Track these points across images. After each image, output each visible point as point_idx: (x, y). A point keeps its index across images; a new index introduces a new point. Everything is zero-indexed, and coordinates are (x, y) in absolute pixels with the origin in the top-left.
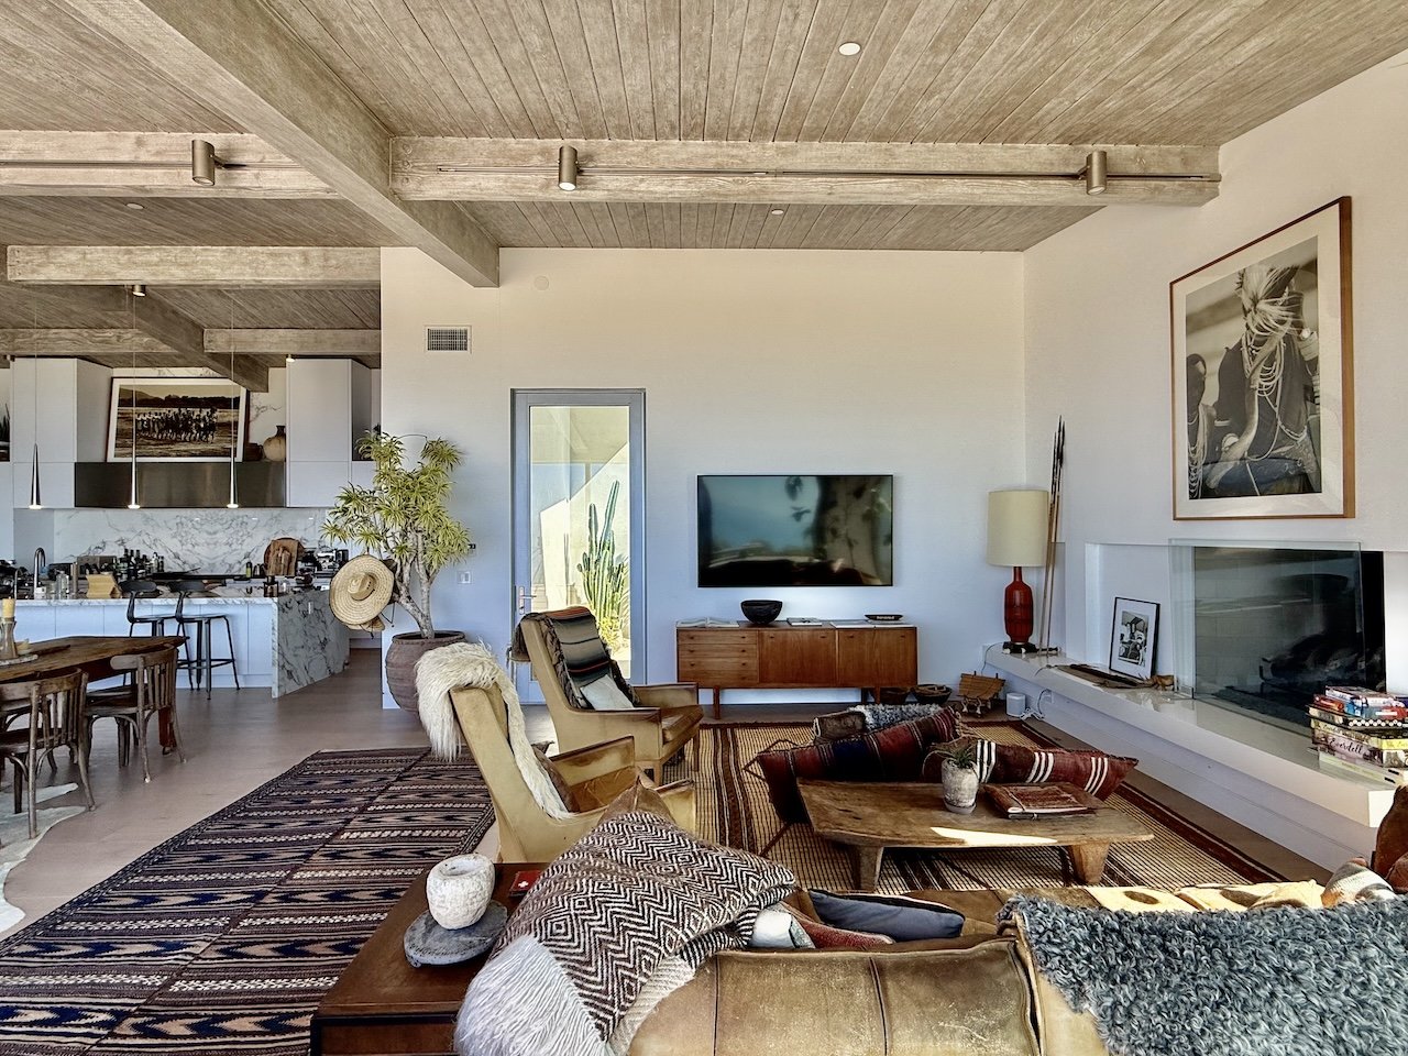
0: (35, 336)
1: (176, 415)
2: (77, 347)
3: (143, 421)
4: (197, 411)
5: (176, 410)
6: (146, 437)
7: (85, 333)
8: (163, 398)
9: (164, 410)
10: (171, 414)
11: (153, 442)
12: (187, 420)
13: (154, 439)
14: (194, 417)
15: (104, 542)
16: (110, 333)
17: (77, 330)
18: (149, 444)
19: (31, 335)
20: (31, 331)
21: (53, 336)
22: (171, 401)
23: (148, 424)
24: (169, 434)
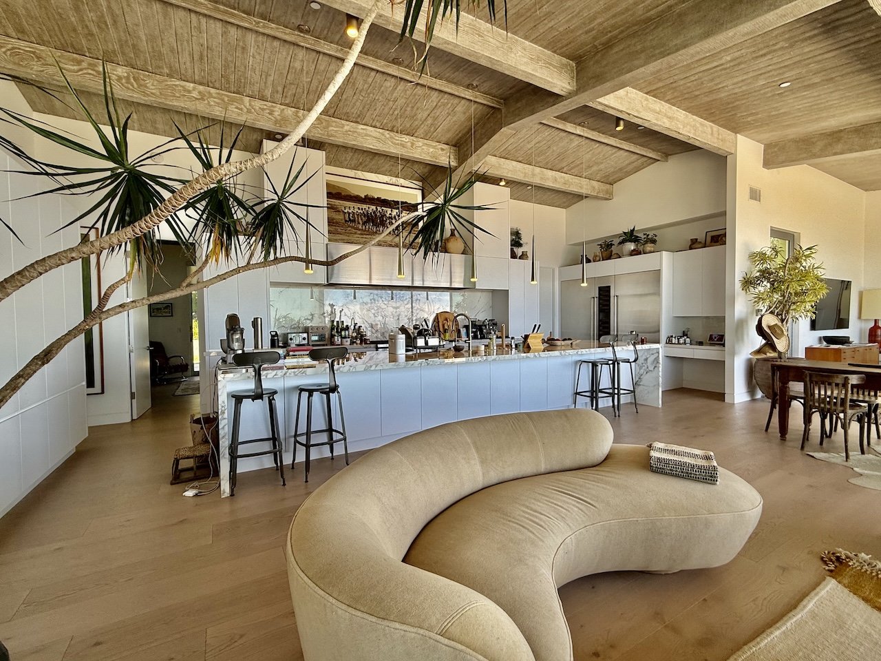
0: (346, 128)
1: (374, 212)
2: (381, 145)
3: (349, 214)
4: (389, 211)
5: (374, 207)
6: (353, 227)
7: (386, 133)
8: (363, 197)
9: (364, 206)
10: (370, 211)
11: (359, 232)
12: (382, 216)
13: (360, 230)
14: (388, 215)
15: (312, 315)
16: (406, 139)
17: (381, 131)
18: (355, 233)
19: (343, 125)
20: (343, 122)
21: (362, 131)
22: (369, 200)
23: (353, 216)
24: (370, 226)
